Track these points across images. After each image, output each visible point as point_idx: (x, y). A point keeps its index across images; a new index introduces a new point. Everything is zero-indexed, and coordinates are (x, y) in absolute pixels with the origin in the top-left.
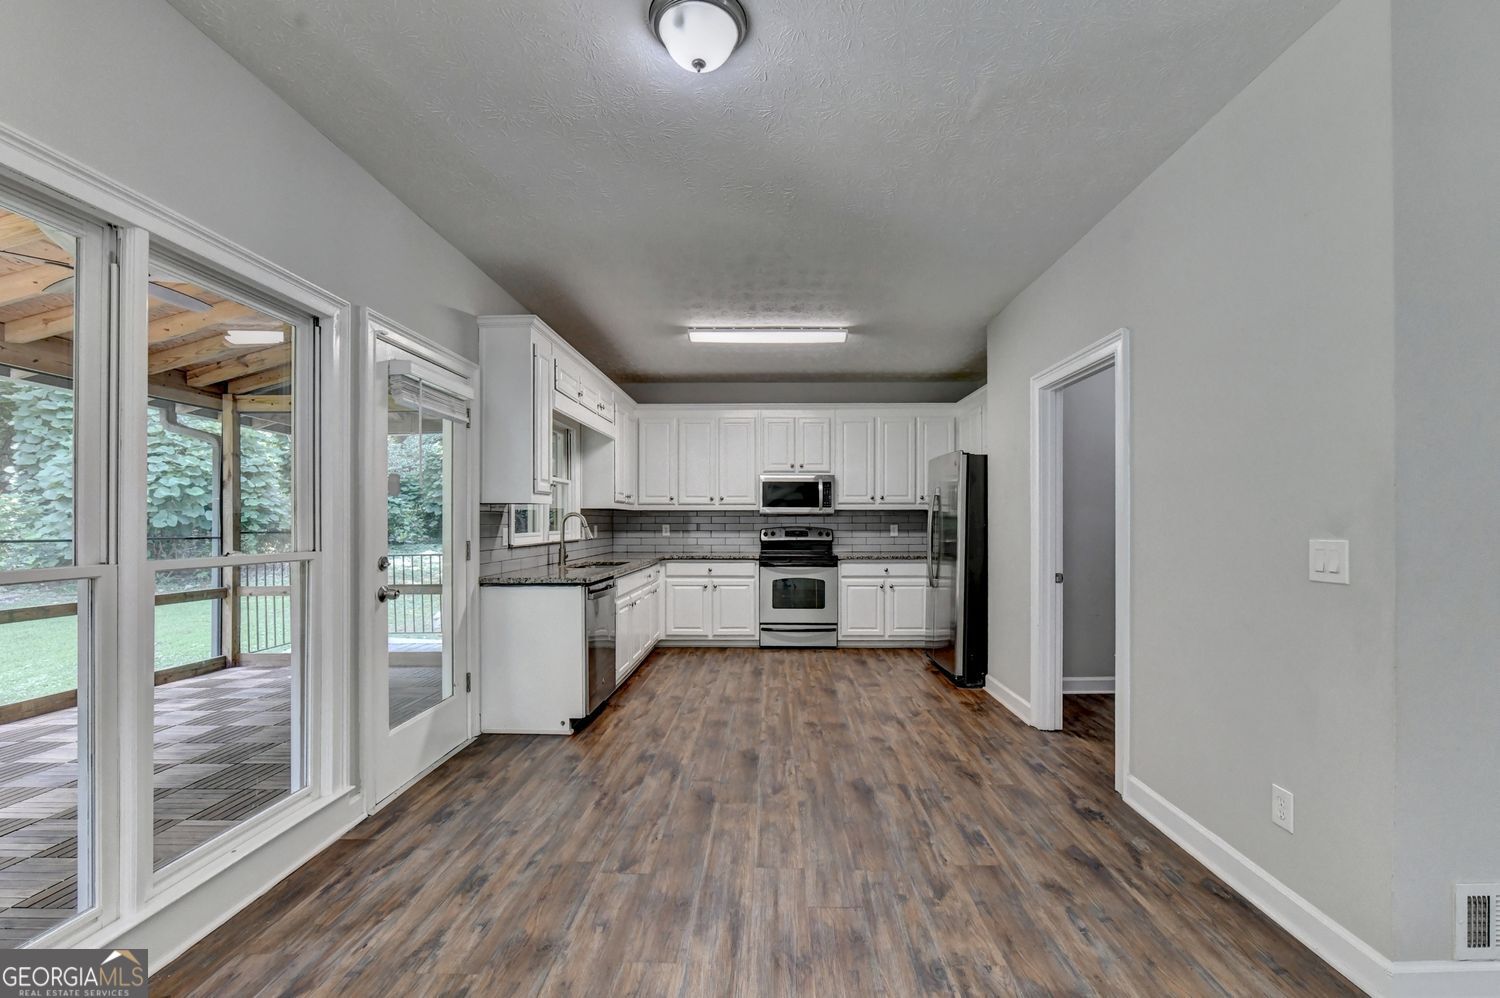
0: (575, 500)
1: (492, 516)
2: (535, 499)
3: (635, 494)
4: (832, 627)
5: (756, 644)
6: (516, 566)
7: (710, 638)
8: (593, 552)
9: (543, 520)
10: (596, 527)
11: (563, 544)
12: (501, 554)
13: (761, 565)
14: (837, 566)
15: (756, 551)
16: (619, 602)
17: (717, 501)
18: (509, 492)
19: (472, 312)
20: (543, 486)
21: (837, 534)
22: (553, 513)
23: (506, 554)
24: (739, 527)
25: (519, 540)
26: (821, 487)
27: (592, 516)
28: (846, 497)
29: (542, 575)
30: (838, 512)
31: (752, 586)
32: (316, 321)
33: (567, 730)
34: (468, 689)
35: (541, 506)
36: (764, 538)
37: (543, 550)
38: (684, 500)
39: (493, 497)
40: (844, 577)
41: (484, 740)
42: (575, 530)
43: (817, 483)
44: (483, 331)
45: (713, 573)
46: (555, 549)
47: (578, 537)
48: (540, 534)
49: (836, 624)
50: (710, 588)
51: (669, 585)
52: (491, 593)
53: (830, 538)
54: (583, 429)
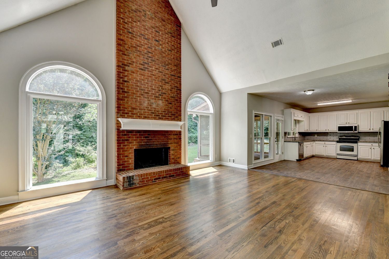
0: (297, 131)
1: (285, 133)
2: (292, 131)
3: (309, 129)
4: (357, 156)
5: (336, 158)
6: (289, 140)
7: (325, 155)
8: (300, 139)
9: (292, 134)
10: (301, 135)
11: (295, 137)
12: (286, 138)
13: (337, 142)
14: (357, 143)
15: (338, 140)
16: (304, 146)
17: (327, 130)
18: (287, 131)
19: (283, 109)
20: (292, 130)
21: (360, 137)
22: (293, 133)
23: (287, 138)
24: (333, 135)
25: (289, 136)
26: (354, 127)
27: (300, 133)
28: (361, 129)
29: (292, 141)
30: (359, 132)
31: (335, 146)
32: (271, 116)
33: (296, 160)
34: (283, 154)
35: (292, 132)
36: (339, 137)
37: (292, 138)
38: (319, 130)
39: (286, 131)
40: (359, 146)
41: (284, 160)
42: (297, 135)
43: (353, 126)
44: (284, 111)
45: (325, 144)
46: (294, 138)
47: (298, 137)
48: (291, 136)
49: (357, 155)
50: (325, 146)
51: (316, 146)
52: (285, 143)
53: (358, 138)
54: (298, 121)
